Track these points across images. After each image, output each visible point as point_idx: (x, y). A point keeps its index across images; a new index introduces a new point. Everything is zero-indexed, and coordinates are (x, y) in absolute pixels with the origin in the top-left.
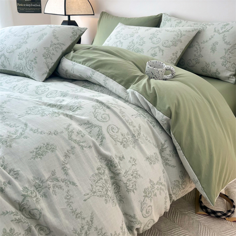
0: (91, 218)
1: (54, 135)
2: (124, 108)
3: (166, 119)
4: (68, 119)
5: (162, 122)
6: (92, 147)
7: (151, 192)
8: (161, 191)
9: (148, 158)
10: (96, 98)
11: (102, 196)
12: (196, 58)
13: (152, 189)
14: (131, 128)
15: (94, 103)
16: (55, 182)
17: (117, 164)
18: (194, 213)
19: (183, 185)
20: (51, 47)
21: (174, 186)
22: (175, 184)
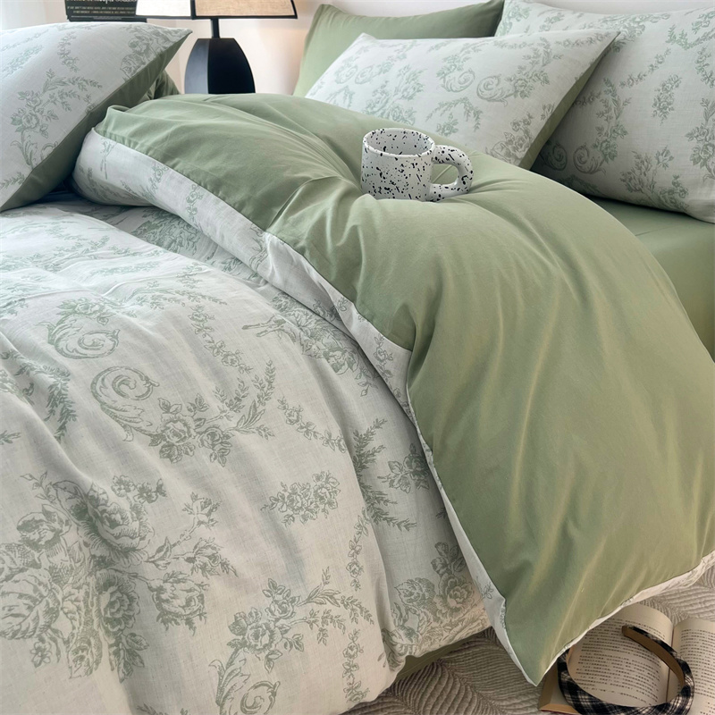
2: (215, 301)
5: (378, 363)
11: (25, 632)
12: (605, 138)
18: (532, 707)
19: (449, 599)
20: (44, 91)
21: (411, 601)
22: (416, 595)
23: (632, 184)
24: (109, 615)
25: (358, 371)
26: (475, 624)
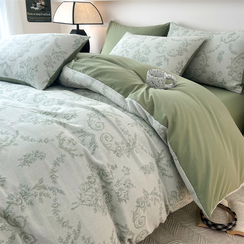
0: (78, 227)
1: (44, 142)
2: (120, 116)
3: (163, 129)
4: (61, 127)
5: (159, 131)
6: (83, 155)
7: (145, 203)
8: (156, 202)
9: (142, 168)
10: (93, 106)
11: (91, 205)
12: (203, 67)
13: (146, 199)
14: (126, 137)
15: (90, 112)
16: (42, 190)
17: (108, 172)
18: (195, 225)
19: (180, 197)
20: (52, 55)
21: (171, 197)
22: (173, 195)
23: (210, 80)
25: (156, 137)
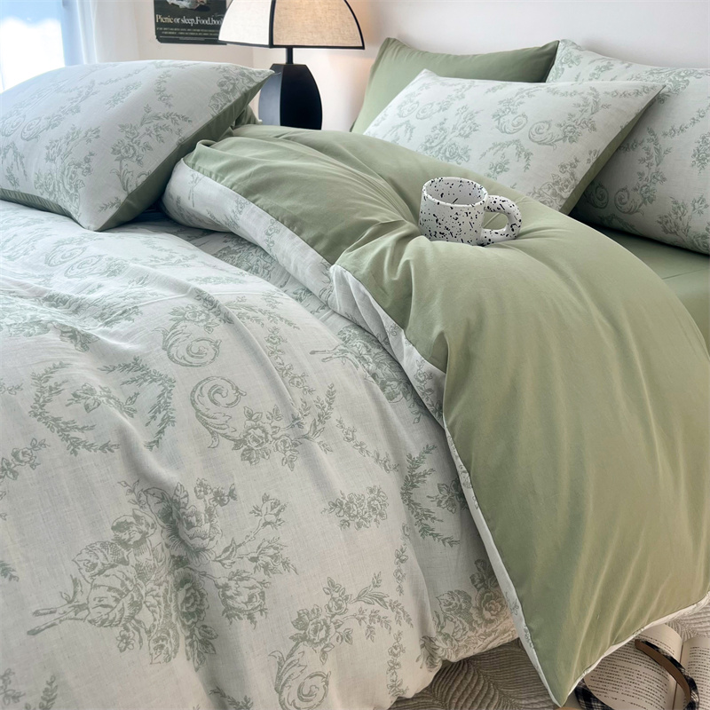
0: (44, 699)
2: (290, 324)
3: (431, 376)
5: (419, 384)
6: (112, 448)
7: (328, 628)
8: (377, 626)
9: (336, 505)
11: (112, 621)
12: (645, 183)
13: (333, 616)
14: (297, 395)
15: (186, 302)
17: (196, 514)
19: (485, 612)
20: (142, 125)
21: (449, 610)
22: (454, 605)
24: (184, 610)
26: (506, 635)
